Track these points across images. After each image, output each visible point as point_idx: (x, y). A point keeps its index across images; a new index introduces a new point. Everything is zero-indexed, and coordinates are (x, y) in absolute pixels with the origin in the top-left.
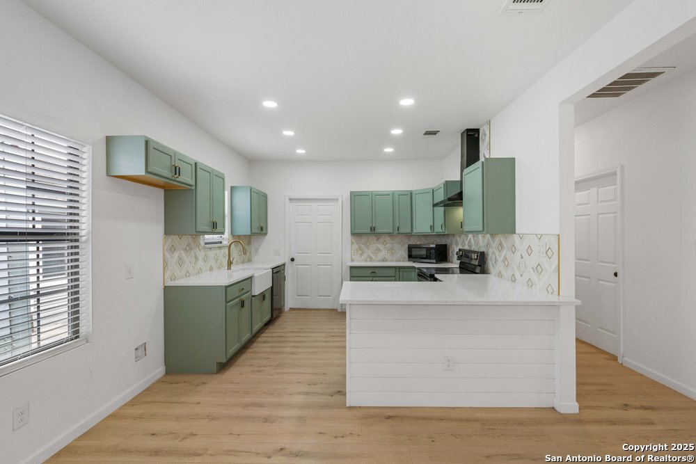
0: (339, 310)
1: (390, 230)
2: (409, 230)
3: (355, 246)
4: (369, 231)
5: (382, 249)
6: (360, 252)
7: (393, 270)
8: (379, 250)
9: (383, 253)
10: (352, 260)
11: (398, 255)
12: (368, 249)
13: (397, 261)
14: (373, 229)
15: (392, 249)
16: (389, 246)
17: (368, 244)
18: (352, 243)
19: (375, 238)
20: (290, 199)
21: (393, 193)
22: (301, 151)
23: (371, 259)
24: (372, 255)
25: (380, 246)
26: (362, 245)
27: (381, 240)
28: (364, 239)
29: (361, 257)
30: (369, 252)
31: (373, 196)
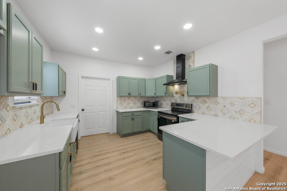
0: (111, 133)
1: (137, 95)
2: (144, 95)
3: (119, 102)
4: (128, 95)
5: (131, 103)
6: (121, 104)
7: (141, 112)
8: (129, 103)
9: (131, 105)
10: (117, 108)
11: (137, 105)
12: (125, 103)
13: (137, 108)
14: (129, 94)
15: (135, 103)
16: (133, 101)
17: (125, 101)
18: (117, 101)
19: (128, 98)
20: (82, 77)
21: (138, 78)
22: (95, 49)
23: (126, 108)
24: (126, 106)
25: (130, 102)
26: (122, 102)
27: (130, 99)
28: (123, 99)
29: (121, 107)
30: (125, 105)
31: (130, 79)
